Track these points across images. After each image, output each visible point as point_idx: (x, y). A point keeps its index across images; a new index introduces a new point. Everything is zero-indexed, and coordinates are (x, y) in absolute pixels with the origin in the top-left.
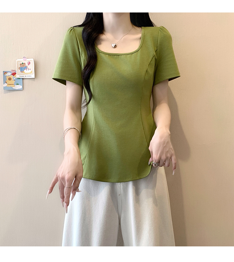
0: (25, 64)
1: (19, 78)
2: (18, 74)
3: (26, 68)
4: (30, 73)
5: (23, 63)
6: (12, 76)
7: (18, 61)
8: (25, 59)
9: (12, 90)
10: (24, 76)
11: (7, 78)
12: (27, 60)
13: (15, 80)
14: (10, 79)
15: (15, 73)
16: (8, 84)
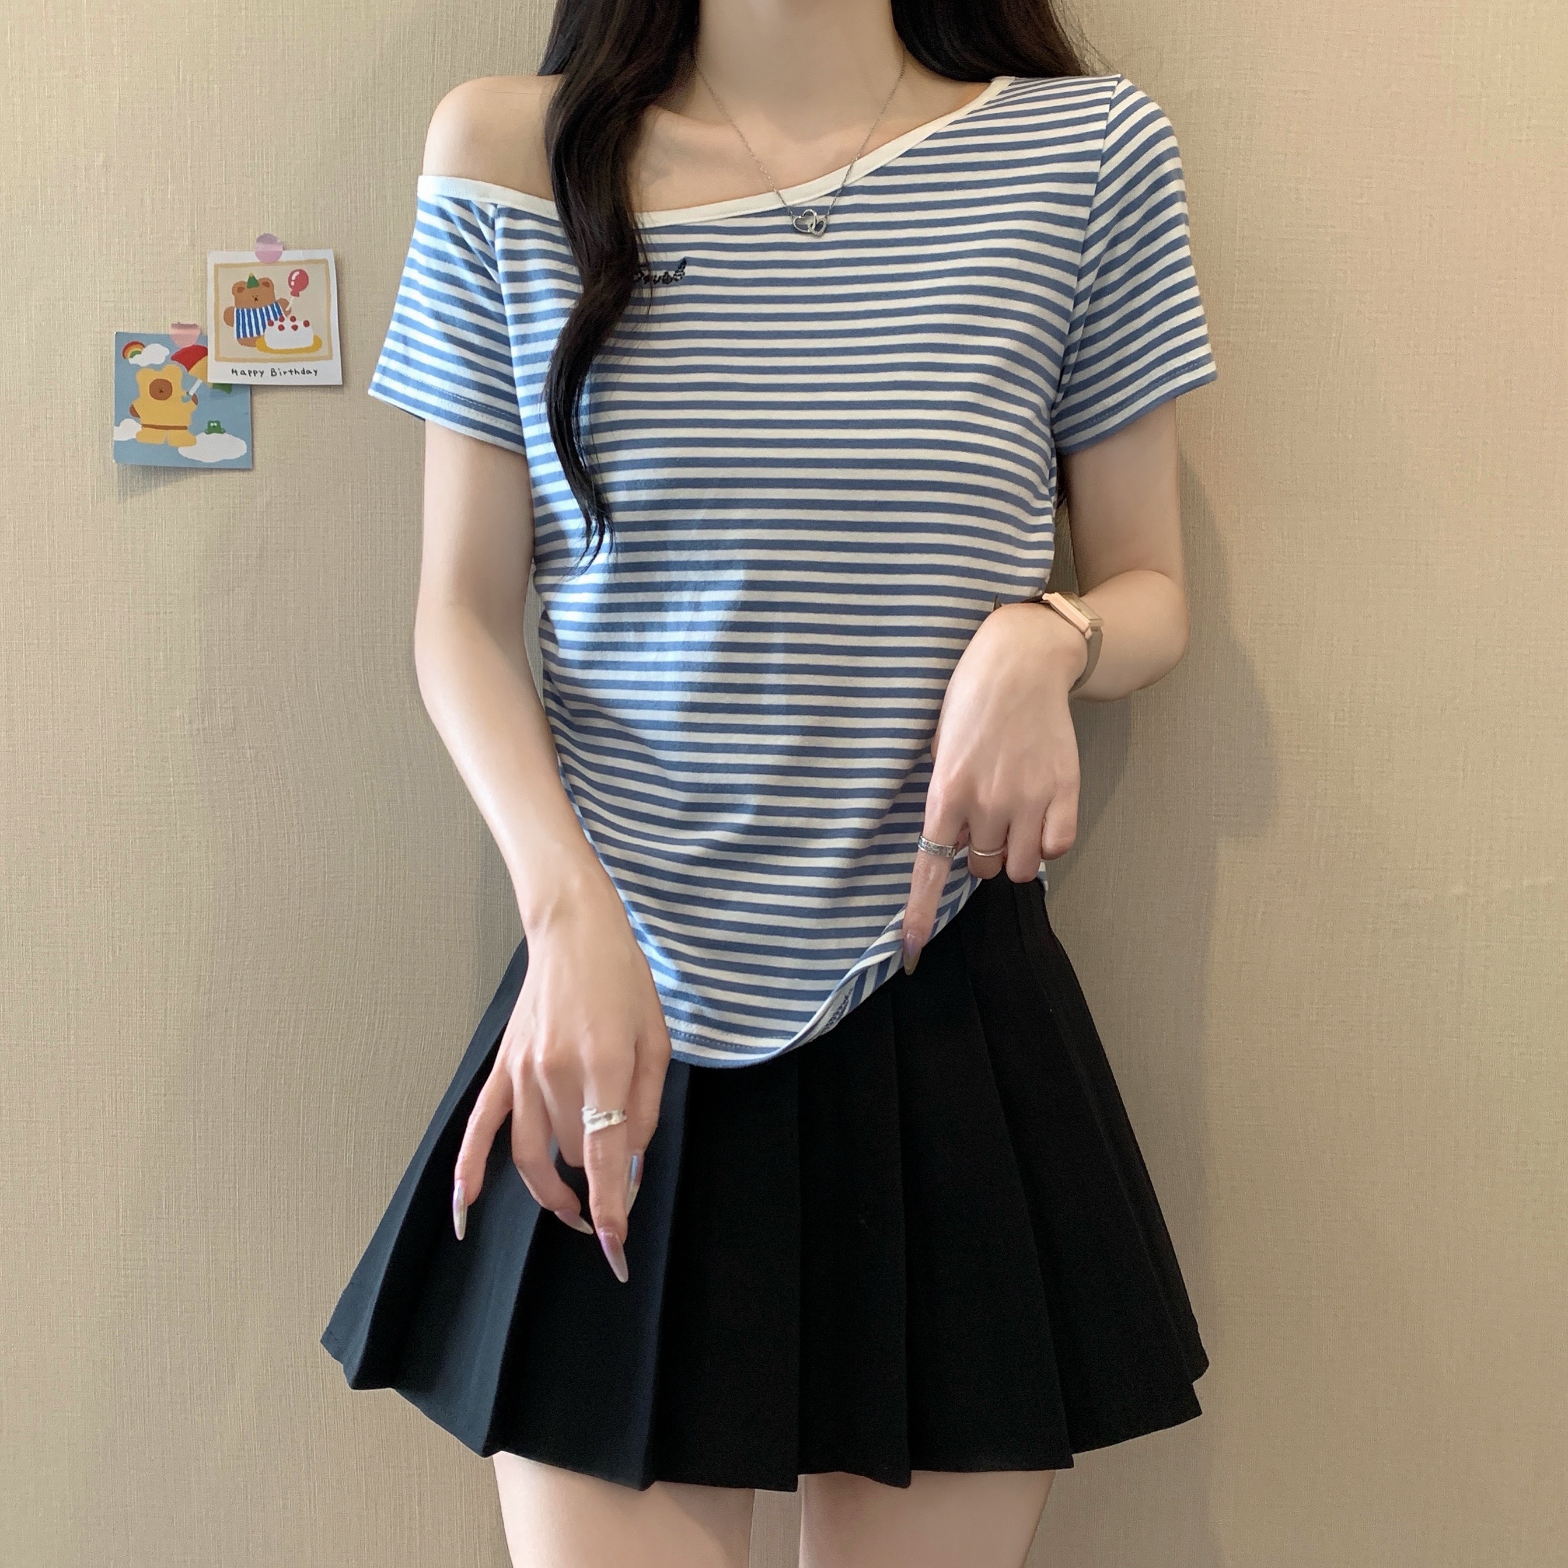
0: (267, 284)
1: (228, 388)
2: (218, 359)
3: (279, 311)
4: (307, 350)
5: (253, 282)
6: (178, 368)
7: (217, 266)
8: (269, 249)
9: (179, 469)
10: (267, 368)
11: (144, 382)
12: (286, 256)
13: (195, 399)
14: (161, 390)
15: (193, 346)
16: (144, 426)
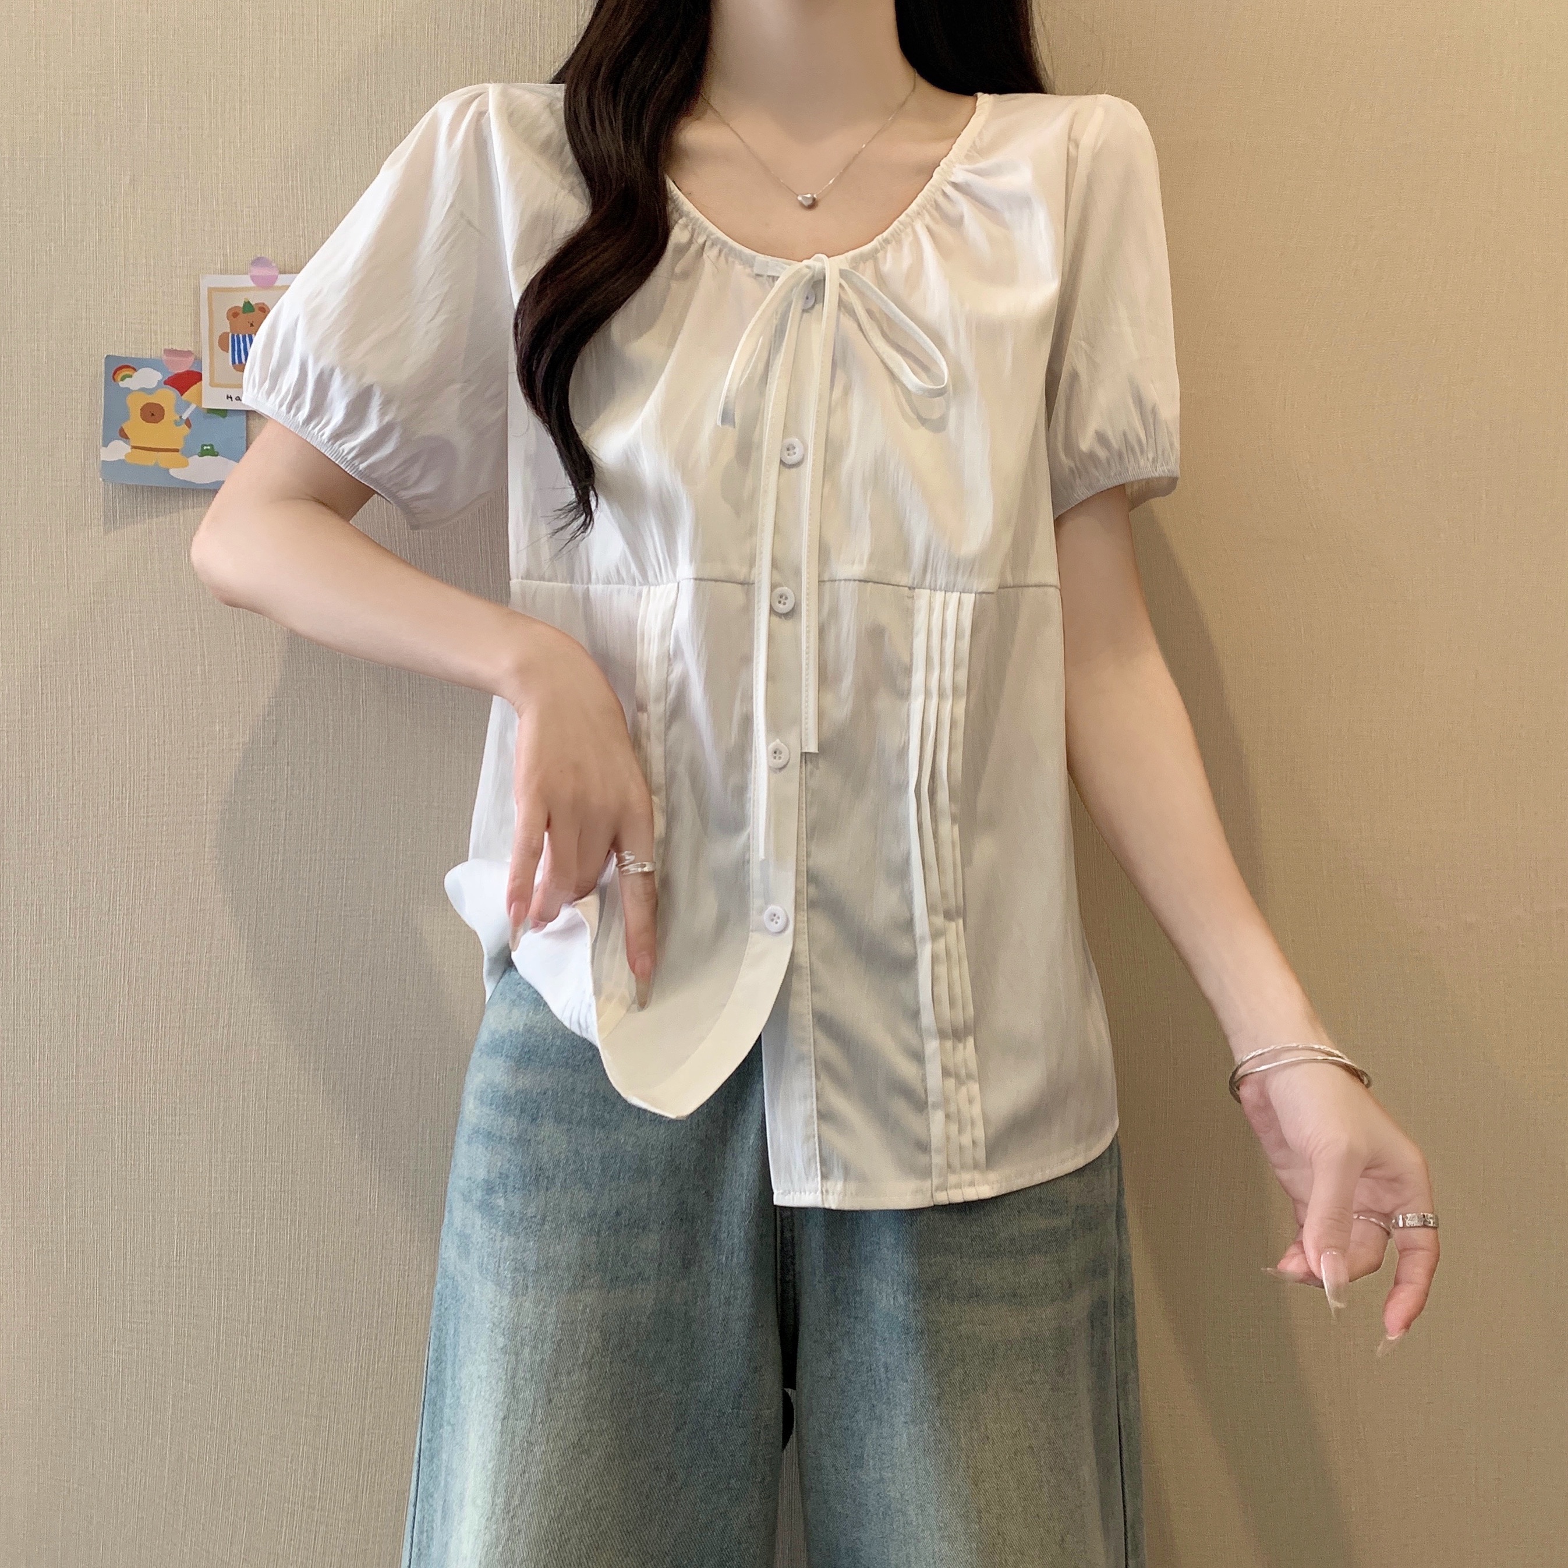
1: (223, 413)
2: (212, 384)
5: (248, 307)
6: (171, 393)
7: (210, 290)
9: (170, 489)
11: (135, 406)
12: (281, 281)
13: (188, 423)
14: (152, 413)
15: (188, 371)
16: (133, 447)
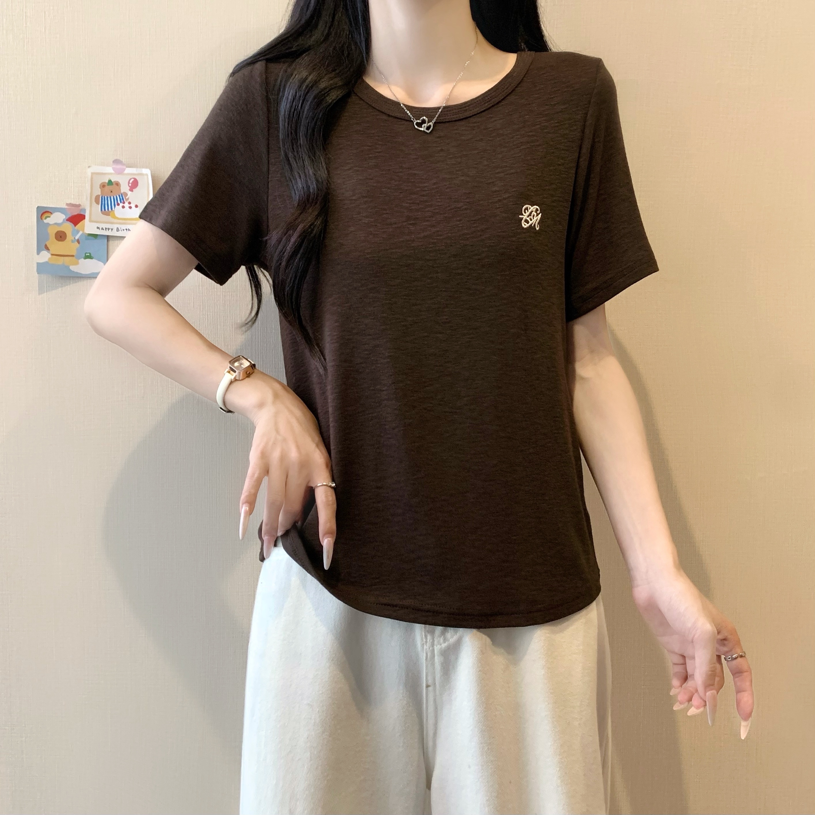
0: (118, 184)
1: (95, 236)
2: (91, 221)
3: (122, 199)
4: (136, 219)
5: (110, 182)
6: (70, 225)
7: (92, 174)
8: (119, 166)
9: (69, 277)
10: (115, 227)
11: (52, 232)
12: (128, 170)
13: (78, 241)
14: (61, 236)
16: (52, 255)
